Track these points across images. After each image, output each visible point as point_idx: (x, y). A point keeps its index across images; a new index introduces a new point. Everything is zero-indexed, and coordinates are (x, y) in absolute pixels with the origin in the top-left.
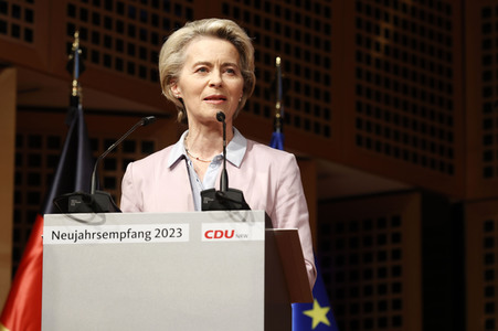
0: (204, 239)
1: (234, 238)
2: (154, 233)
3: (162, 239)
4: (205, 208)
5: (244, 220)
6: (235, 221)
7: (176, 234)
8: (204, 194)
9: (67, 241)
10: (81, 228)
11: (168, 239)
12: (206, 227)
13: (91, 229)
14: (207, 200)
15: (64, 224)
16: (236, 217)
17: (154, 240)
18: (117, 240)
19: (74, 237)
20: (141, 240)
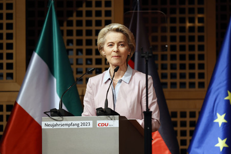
0: (98, 126)
1: (108, 126)
2: (80, 124)
3: (83, 127)
4: (98, 115)
5: (112, 120)
6: (108, 120)
7: (88, 124)
8: (97, 109)
9: (50, 127)
10: (55, 122)
11: (85, 127)
12: (98, 122)
13: (58, 123)
14: (98, 112)
15: (49, 121)
16: (109, 118)
17: (80, 127)
18: (67, 127)
19: (52, 125)
20: (76, 127)
